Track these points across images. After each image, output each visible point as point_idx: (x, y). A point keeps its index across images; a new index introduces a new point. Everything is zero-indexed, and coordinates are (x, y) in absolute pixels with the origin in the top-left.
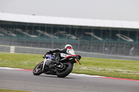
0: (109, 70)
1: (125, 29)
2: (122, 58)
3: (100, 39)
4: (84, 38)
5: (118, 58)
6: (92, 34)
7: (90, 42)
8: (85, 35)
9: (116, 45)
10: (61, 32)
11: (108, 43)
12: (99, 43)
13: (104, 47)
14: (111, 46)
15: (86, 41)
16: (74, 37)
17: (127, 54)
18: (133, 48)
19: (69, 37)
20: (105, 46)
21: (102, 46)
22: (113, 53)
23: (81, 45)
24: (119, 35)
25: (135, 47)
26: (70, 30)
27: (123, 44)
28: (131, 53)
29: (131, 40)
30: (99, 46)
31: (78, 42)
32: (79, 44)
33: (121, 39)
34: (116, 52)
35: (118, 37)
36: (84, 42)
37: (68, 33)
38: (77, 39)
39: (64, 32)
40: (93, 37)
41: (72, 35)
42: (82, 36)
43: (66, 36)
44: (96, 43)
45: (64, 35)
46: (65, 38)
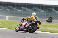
4: (48, 11)
6: (53, 9)
8: (49, 10)
10: (35, 8)
15: (50, 13)
16: (43, 11)
19: (40, 11)
23: (47, 16)
26: (41, 7)
31: (45, 14)
36: (48, 14)
37: (40, 9)
38: (44, 12)
39: (37, 8)
40: (54, 11)
41: (42, 10)
42: (48, 10)
43: (38, 10)
44: (55, 14)
45: (37, 10)
46: (38, 11)
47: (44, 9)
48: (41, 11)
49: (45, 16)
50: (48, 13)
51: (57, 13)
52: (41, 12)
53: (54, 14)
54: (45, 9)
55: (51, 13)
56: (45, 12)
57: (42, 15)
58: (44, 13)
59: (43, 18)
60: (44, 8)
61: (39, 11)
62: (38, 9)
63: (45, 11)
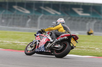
0: (7, 42)
2: (18, 30)
5: (14, 30)
9: (12, 17)
11: (5, 15)
14: (8, 18)
17: (24, 26)
18: (29, 20)
20: (2, 18)
22: (10, 25)
24: (15, 7)
25: (32, 19)
27: (20, 15)
28: (27, 25)
29: (28, 12)
33: (18, 11)
34: (13, 24)
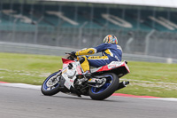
1: (118, 5)
3: (74, 23)
4: (45, 21)
6: (59, 14)
7: (56, 29)
8: (46, 15)
10: (6, 12)
11: (88, 30)
12: (72, 29)
13: (80, 37)
15: (49, 26)
16: (28, 20)
18: (131, 40)
19: (19, 19)
20: (83, 35)
21: (77, 35)
23: (40, 34)
24: (106, 16)
26: (21, 9)
29: (128, 25)
30: (71, 36)
31: (35, 28)
32: (36, 31)
35: (105, 20)
36: (45, 28)
37: (18, 13)
38: (33, 23)
39: (11, 11)
40: (62, 19)
41: (25, 17)
42: (42, 17)
43: (14, 18)
44: (66, 29)
45: (11, 16)
46: (12, 21)
47: (31, 13)
48: (22, 21)
49: (36, 36)
50: (43, 26)
51: (71, 25)
52: (23, 23)
53: (61, 30)
54: (34, 12)
55: (53, 27)
56: (35, 22)
57: (24, 33)
58: (31, 26)
59: (28, 42)
60: (32, 9)
61: (15, 20)
62: (13, 14)
63: (34, 19)
